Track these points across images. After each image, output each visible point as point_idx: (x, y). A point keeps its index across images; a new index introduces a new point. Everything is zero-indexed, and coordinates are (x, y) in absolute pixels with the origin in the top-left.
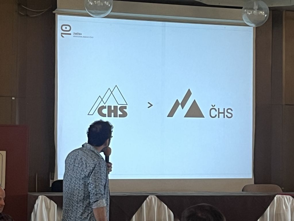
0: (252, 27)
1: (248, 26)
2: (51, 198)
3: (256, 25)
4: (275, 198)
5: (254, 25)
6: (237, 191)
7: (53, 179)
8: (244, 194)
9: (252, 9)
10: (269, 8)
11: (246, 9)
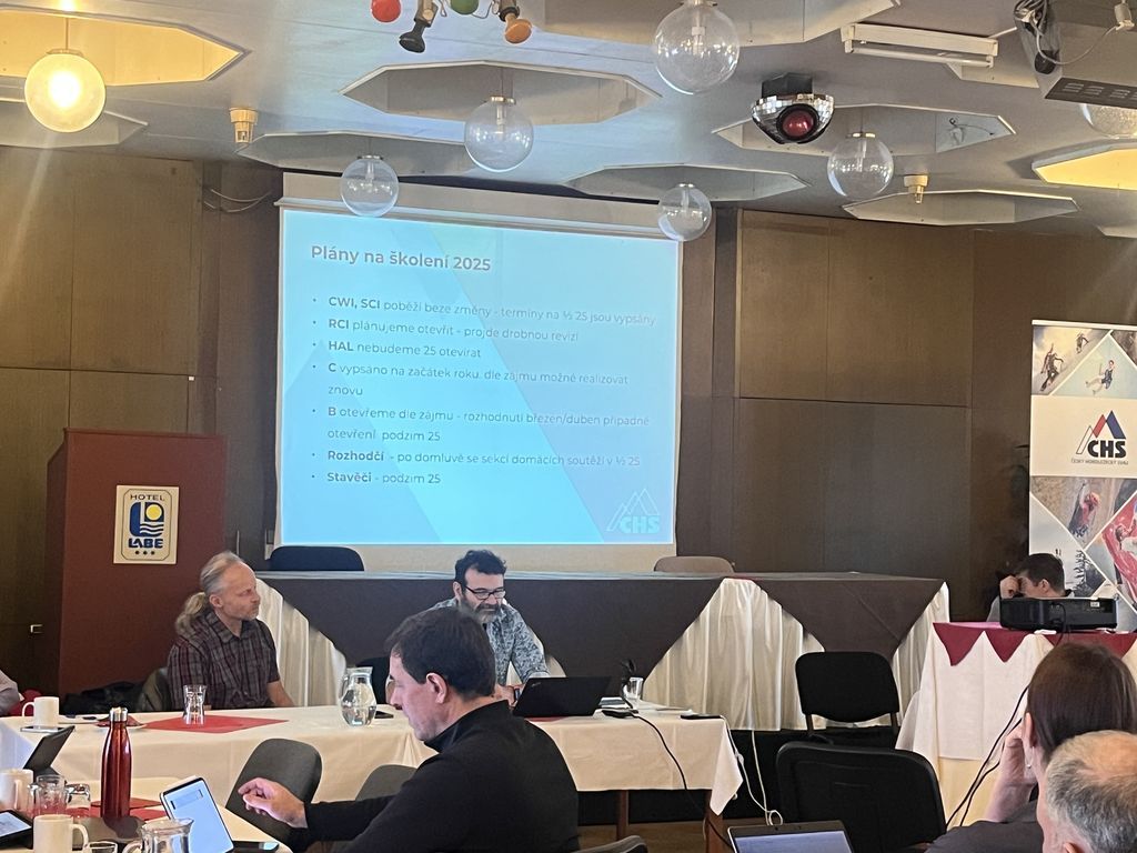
0: (677, 242)
1: (668, 238)
2: (269, 583)
3: (685, 237)
4: (722, 585)
5: (680, 237)
6: (644, 571)
7: (273, 543)
8: (659, 576)
9: (679, 205)
10: (711, 203)
11: (664, 204)
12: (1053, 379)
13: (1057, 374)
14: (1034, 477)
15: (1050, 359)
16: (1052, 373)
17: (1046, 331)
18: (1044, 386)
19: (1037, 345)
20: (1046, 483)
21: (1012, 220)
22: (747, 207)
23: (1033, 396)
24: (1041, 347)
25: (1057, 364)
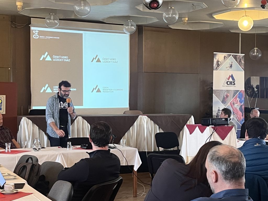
0: (128, 35)
1: (126, 34)
2: (29, 118)
3: (130, 33)
4: (139, 117)
5: (129, 33)
6: (121, 114)
7: (30, 109)
8: (124, 115)
9: (128, 25)
10: (136, 25)
11: (125, 25)
12: (218, 66)
13: (219, 65)
14: (214, 90)
15: (218, 62)
16: (218, 65)
17: (217, 55)
18: (216, 68)
19: (215, 58)
20: (216, 91)
21: (209, 29)
22: (146, 26)
23: (214, 71)
24: (216, 59)
25: (219, 63)
